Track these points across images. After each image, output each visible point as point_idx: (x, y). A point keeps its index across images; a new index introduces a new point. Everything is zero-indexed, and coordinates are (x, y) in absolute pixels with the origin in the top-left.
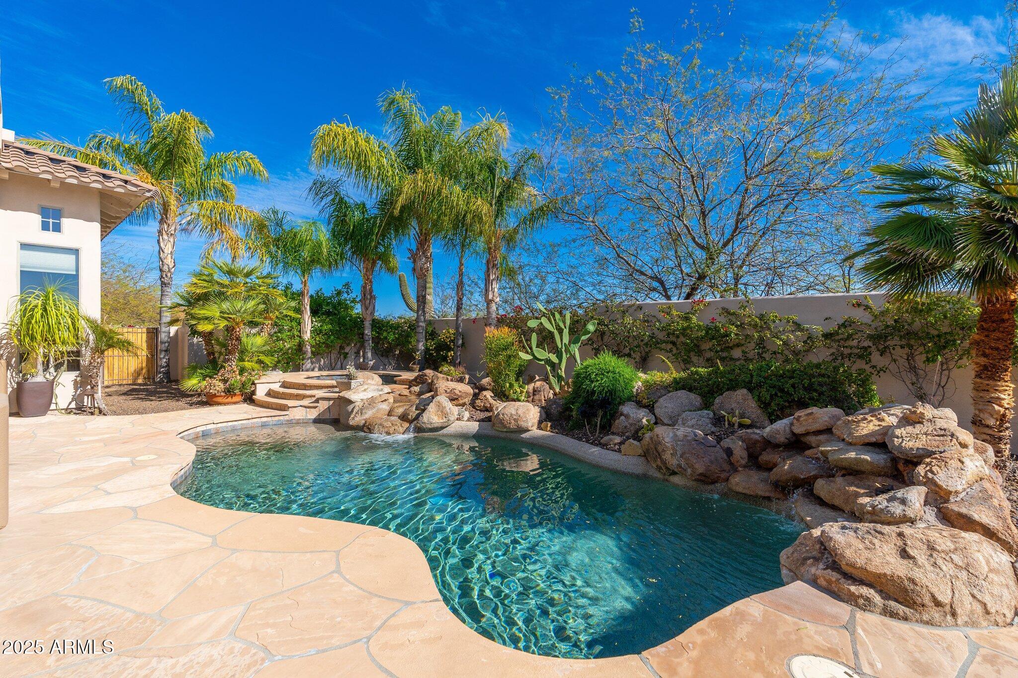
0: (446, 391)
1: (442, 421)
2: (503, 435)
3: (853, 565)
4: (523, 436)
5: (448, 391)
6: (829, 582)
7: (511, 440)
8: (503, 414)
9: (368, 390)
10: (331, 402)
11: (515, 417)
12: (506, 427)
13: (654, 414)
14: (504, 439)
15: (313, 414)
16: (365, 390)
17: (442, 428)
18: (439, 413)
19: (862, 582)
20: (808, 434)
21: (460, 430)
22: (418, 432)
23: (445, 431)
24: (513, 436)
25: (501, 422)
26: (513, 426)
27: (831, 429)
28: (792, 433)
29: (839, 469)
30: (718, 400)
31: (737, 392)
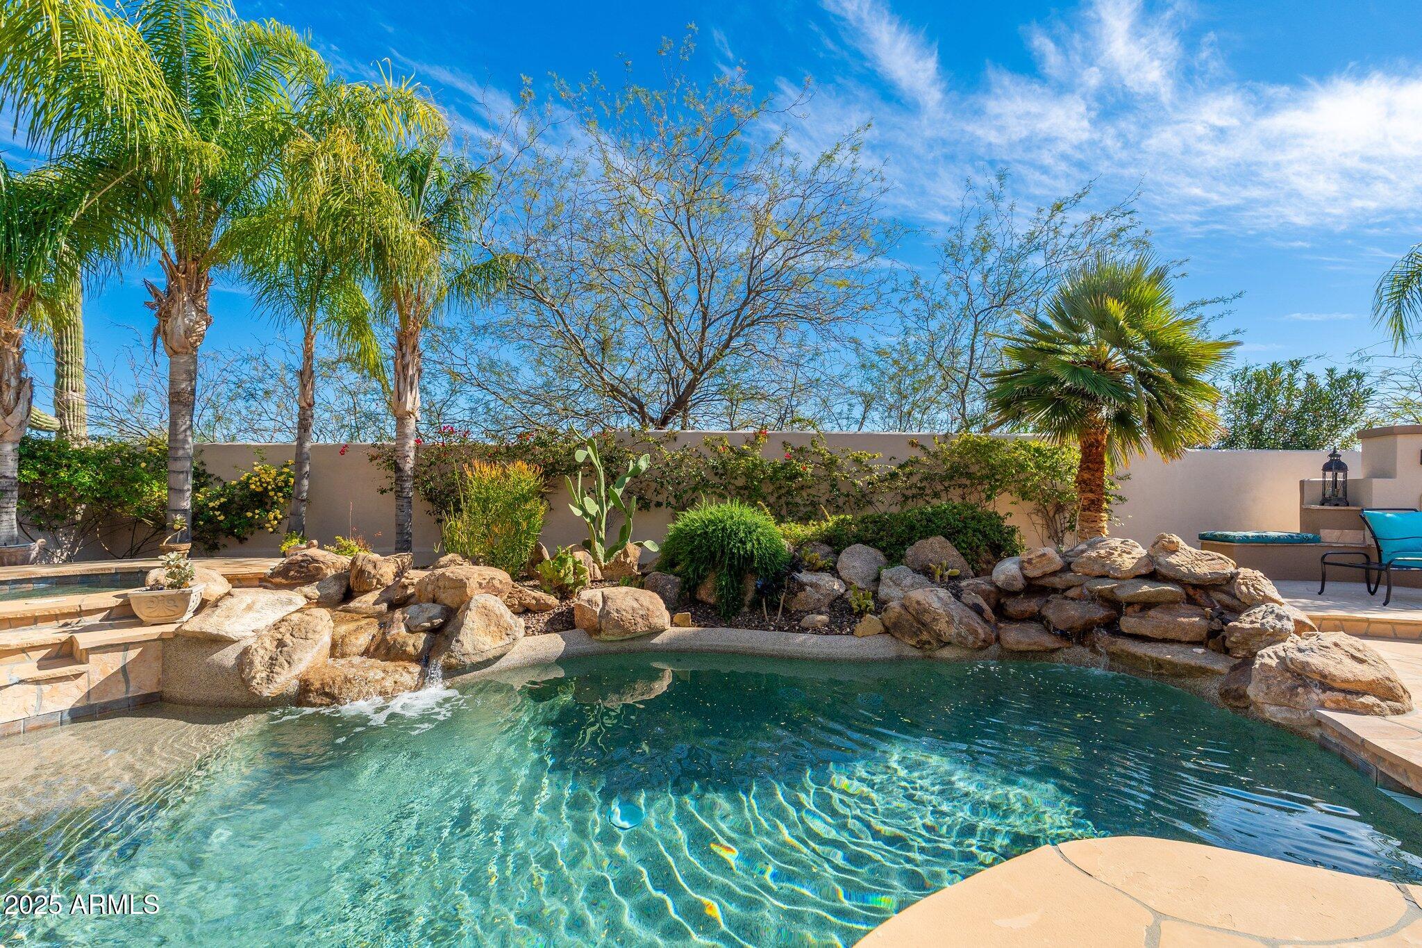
0: (480, 584)
1: (501, 643)
2: (613, 648)
3: (1347, 681)
4: (657, 640)
5: (484, 582)
6: (1337, 702)
7: (631, 652)
8: (618, 611)
9: (258, 606)
10: (133, 654)
11: (641, 612)
12: (629, 632)
13: (839, 577)
14: (617, 653)
15: (69, 696)
16: (249, 608)
17: (497, 658)
18: (493, 628)
19: (1364, 694)
20: (1045, 575)
21: (531, 655)
22: (452, 676)
23: (502, 663)
24: (636, 645)
25: (618, 624)
26: (641, 628)
27: (1067, 568)
28: (1025, 577)
29: (1130, 604)
30: (910, 551)
31: (931, 540)
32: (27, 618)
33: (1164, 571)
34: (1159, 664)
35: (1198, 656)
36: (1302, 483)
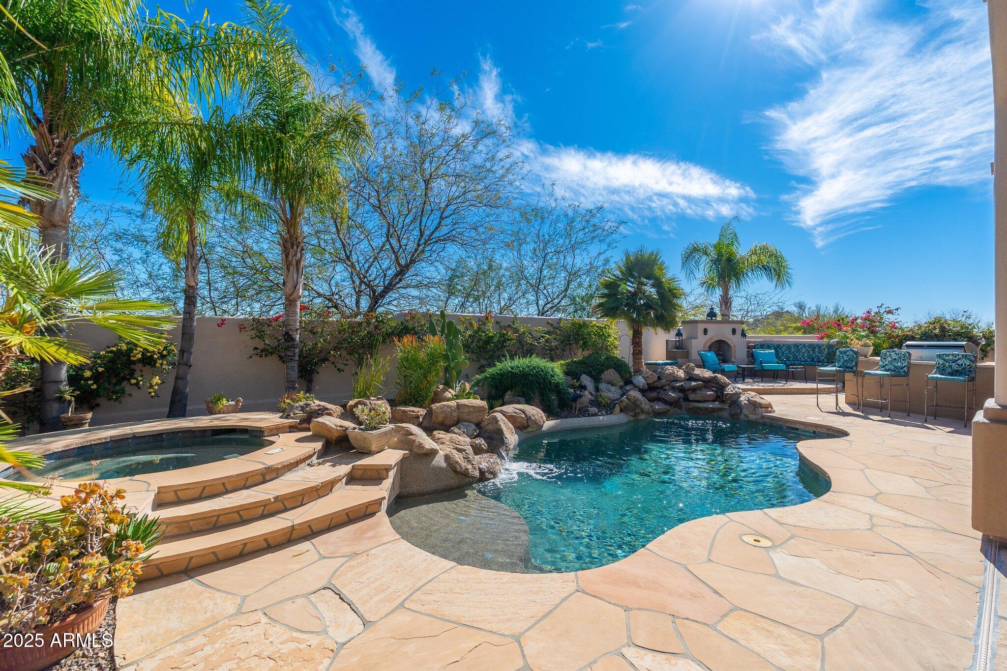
8: (533, 416)
11: (540, 415)
20: (654, 382)
27: (659, 378)
28: (648, 384)
29: (688, 390)
30: (603, 376)
31: (609, 370)
32: (291, 464)
33: (695, 377)
34: (706, 409)
35: (717, 405)
36: (667, 341)
